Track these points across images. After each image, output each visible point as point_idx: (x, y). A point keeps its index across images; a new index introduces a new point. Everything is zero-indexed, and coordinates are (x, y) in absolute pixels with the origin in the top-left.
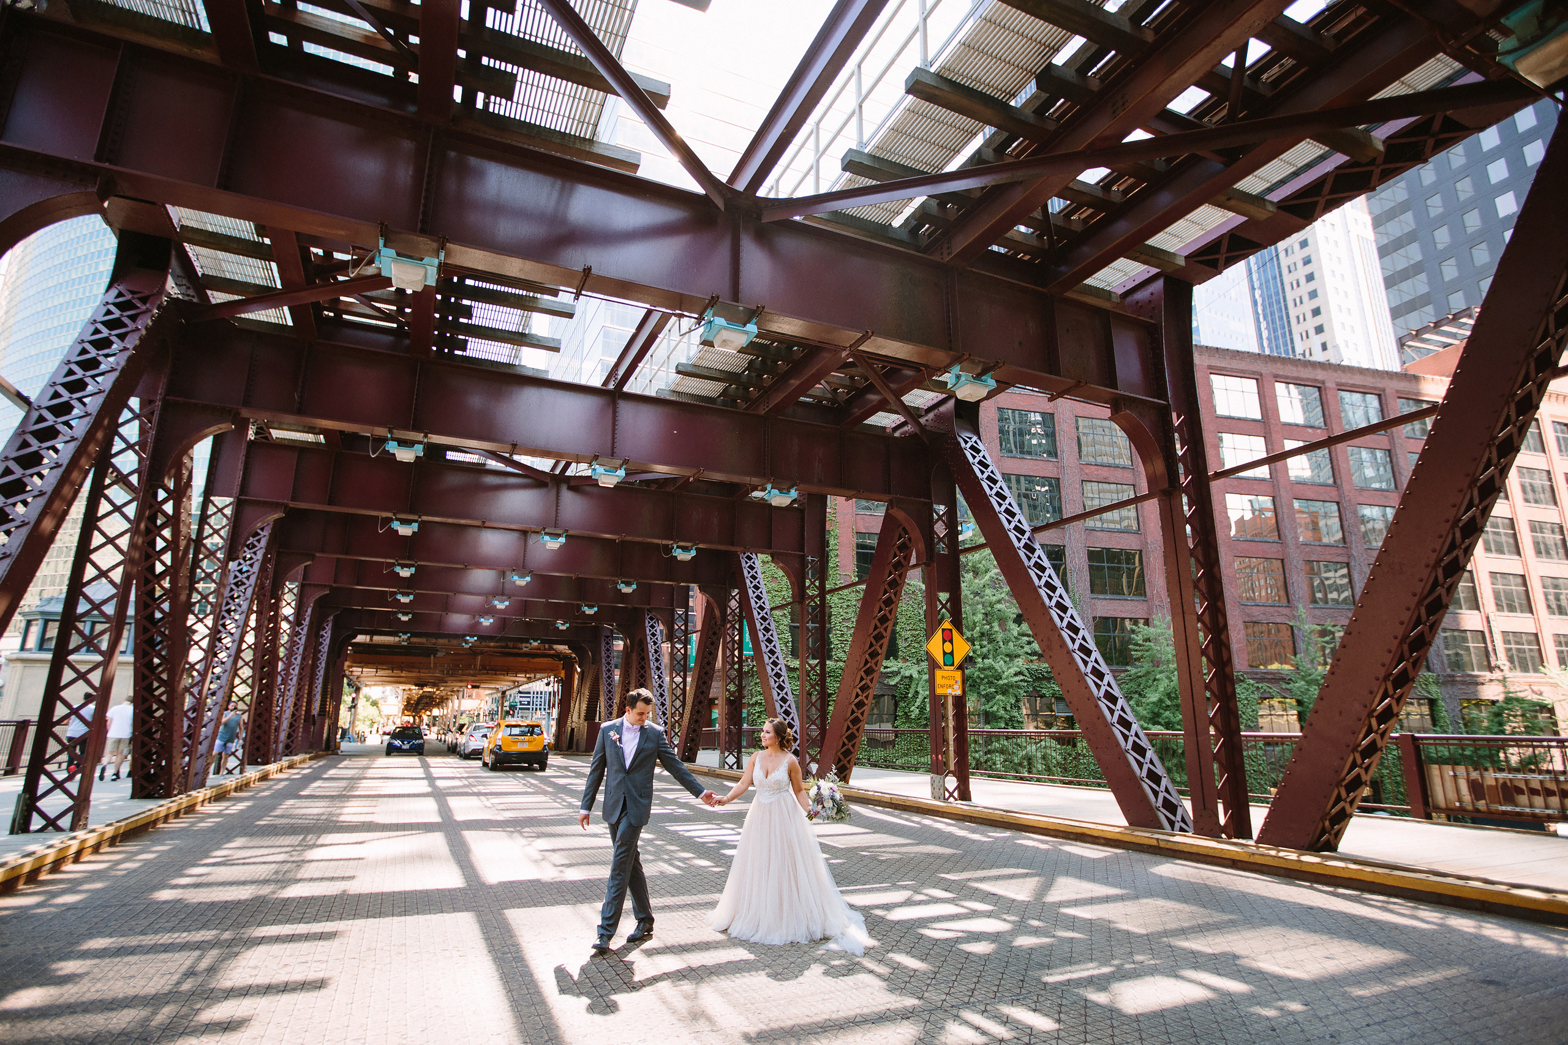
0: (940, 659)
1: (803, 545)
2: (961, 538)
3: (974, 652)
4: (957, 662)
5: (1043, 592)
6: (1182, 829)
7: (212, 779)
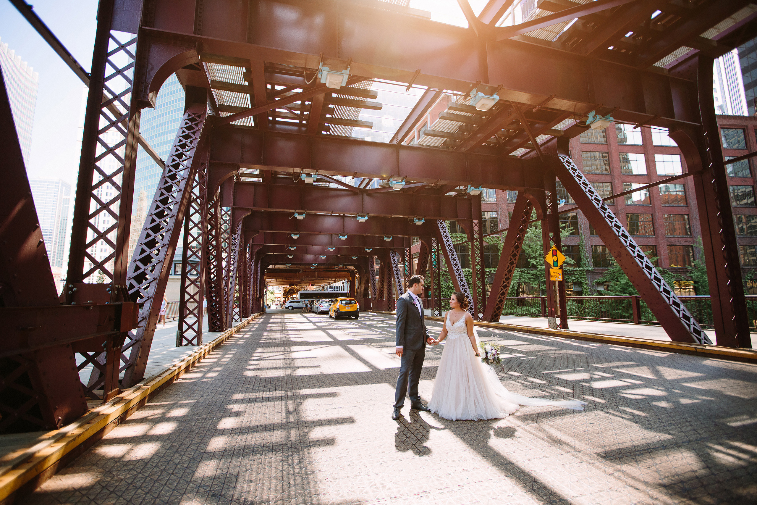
0: (551, 263)
1: (471, 215)
2: (559, 206)
3: (537, 263)
4: (559, 265)
5: (614, 229)
6: (705, 343)
7: (234, 324)
